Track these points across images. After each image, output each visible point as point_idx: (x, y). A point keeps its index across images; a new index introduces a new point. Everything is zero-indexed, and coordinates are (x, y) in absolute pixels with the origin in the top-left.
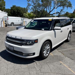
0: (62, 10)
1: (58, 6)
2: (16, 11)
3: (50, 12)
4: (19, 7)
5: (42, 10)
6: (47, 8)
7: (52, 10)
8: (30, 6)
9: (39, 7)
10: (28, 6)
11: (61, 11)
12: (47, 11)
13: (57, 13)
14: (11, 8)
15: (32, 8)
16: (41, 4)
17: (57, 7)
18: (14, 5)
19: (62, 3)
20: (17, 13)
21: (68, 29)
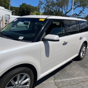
0: (81, 11)
1: (77, 6)
2: (26, 10)
3: (67, 13)
4: (29, 5)
5: (56, 10)
6: (63, 9)
7: (69, 11)
8: (42, 4)
9: (53, 7)
10: (40, 4)
11: (80, 13)
12: (62, 12)
13: (75, 15)
14: (21, 6)
15: (44, 7)
16: (55, 3)
17: (76, 8)
18: (23, 3)
19: (82, 2)
20: (26, 13)
21: (81, 38)
